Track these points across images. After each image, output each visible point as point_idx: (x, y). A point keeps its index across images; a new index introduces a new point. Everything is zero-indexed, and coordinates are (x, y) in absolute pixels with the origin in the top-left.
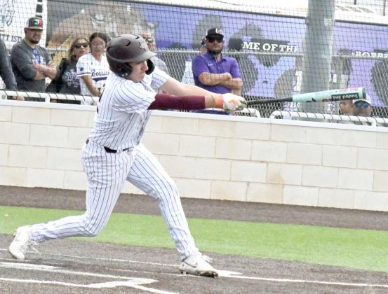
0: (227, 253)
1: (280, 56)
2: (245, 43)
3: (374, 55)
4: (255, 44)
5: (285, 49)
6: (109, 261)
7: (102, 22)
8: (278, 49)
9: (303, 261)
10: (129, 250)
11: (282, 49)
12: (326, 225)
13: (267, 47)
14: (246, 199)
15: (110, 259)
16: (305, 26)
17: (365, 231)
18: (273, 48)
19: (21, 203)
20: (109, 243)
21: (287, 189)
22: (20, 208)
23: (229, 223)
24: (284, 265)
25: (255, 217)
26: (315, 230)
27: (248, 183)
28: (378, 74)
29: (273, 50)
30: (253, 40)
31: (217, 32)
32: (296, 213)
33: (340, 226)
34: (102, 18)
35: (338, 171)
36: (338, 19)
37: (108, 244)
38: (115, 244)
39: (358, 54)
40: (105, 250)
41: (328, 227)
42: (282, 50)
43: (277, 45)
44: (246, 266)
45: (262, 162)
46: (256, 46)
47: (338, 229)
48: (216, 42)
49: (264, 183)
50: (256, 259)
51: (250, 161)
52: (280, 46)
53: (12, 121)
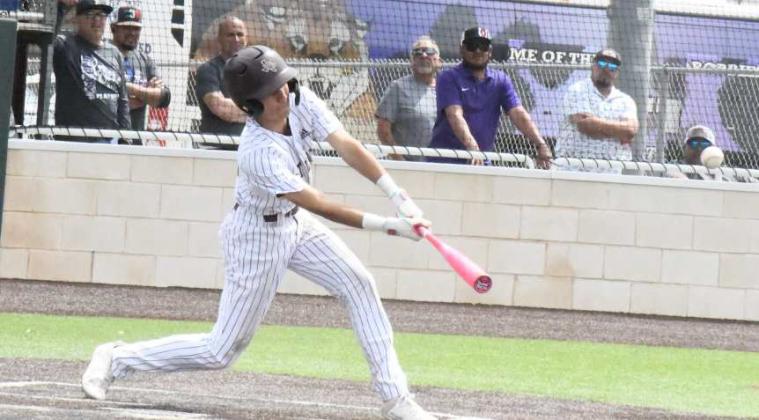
0: (478, 390)
1: (572, 69)
2: (512, 50)
3: (723, 67)
4: (531, 52)
5: (578, 60)
6: (285, 404)
7: (282, 20)
8: (567, 59)
9: (602, 400)
10: (320, 386)
11: (574, 59)
12: (642, 343)
13: (548, 56)
14: (513, 302)
15: (287, 401)
16: (607, 21)
17: (705, 352)
18: (559, 57)
19: (146, 313)
20: (286, 375)
21: (579, 285)
22: (144, 321)
23: (485, 341)
24: (571, 408)
25: (528, 331)
26: (623, 350)
27: (516, 276)
28: (732, 99)
29: (559, 60)
30: (527, 46)
31: (480, 34)
32: (593, 322)
33: (665, 345)
34: (282, 11)
35: (662, 255)
36: (660, 9)
37: (285, 377)
38: (297, 377)
39: (696, 66)
40: (279, 386)
41: (645, 347)
42: (574, 61)
43: (564, 54)
44: (510, 409)
45: (538, 241)
46: (530, 55)
47: (661, 349)
48: (478, 51)
49: (539, 276)
50: (527, 398)
51: (519, 239)
52: (571, 54)
53: (130, 180)
